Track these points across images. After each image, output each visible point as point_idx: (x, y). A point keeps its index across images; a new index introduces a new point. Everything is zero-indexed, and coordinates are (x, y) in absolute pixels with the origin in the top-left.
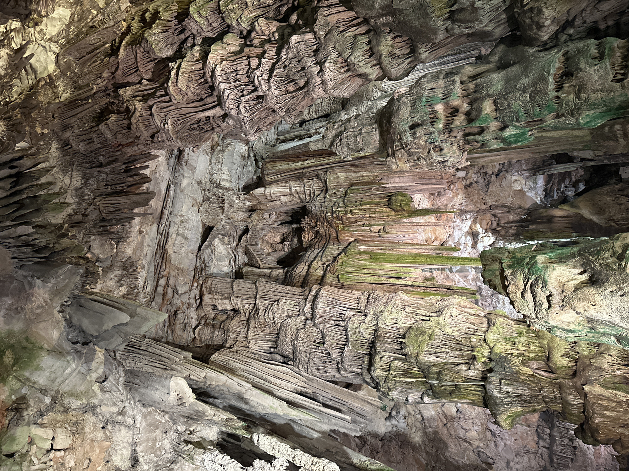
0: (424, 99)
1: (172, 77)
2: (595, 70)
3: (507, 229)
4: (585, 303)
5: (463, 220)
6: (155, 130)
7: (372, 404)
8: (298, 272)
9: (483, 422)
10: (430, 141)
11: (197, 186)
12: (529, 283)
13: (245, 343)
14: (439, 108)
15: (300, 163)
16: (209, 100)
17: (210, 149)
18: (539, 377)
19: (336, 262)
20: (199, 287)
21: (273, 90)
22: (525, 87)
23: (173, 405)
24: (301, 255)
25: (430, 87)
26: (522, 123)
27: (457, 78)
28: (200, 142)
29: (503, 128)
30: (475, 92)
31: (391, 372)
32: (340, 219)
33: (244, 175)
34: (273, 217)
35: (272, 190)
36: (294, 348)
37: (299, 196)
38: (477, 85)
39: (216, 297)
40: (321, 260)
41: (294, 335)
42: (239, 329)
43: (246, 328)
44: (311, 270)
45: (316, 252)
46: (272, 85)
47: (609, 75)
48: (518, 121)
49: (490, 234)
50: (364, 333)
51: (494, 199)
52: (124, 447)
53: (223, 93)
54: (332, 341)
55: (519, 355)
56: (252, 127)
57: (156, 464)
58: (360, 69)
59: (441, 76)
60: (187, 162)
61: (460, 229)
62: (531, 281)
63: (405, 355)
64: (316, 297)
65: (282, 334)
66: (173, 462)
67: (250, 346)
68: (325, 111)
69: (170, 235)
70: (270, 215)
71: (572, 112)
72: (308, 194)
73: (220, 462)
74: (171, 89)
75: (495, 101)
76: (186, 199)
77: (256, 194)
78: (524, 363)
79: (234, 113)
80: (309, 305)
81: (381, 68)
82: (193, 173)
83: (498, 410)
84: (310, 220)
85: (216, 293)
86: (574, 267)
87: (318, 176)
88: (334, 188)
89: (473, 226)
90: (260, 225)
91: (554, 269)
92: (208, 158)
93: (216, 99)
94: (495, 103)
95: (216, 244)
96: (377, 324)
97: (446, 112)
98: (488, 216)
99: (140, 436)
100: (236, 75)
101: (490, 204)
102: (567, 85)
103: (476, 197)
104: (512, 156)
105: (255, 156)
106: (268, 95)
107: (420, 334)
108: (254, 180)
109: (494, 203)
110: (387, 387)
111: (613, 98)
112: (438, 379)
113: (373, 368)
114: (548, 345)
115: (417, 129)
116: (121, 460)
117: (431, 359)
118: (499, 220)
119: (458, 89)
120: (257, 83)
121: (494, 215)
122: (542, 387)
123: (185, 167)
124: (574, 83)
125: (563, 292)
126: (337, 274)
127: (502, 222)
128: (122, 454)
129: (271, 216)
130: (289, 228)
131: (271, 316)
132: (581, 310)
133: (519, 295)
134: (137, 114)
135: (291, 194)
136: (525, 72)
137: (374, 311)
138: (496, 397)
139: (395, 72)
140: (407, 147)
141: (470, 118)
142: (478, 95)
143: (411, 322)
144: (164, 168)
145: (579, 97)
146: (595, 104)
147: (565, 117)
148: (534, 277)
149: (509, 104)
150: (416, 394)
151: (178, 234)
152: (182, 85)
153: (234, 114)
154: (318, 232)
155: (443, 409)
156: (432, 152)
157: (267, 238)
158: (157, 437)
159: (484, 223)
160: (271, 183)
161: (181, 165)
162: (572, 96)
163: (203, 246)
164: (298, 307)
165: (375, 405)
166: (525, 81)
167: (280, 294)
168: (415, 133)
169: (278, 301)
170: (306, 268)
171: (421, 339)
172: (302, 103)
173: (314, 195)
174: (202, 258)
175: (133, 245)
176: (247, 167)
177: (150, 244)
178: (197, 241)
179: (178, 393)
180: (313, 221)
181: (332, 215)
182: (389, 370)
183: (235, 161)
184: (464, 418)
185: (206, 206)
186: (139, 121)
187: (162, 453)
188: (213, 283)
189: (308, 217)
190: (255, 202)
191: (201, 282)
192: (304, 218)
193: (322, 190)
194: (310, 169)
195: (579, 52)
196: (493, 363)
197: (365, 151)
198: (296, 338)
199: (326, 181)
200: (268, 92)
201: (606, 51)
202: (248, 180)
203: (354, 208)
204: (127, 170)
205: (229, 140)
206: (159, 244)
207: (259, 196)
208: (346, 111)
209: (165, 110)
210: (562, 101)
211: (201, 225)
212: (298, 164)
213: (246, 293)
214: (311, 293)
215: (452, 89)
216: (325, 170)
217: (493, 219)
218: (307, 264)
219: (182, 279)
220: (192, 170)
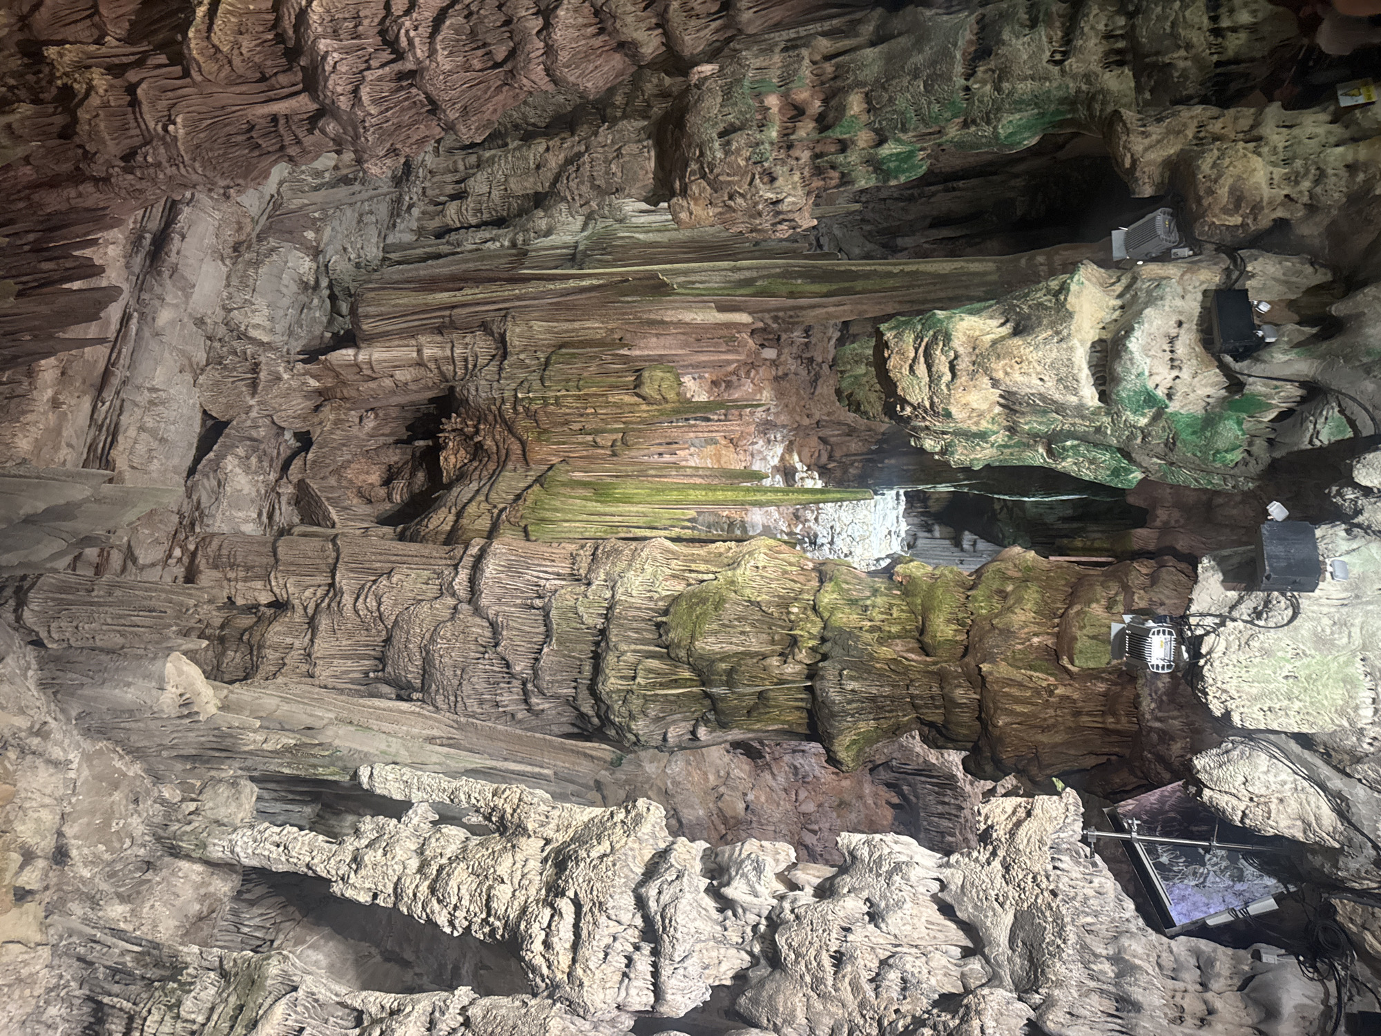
0: (746, 83)
1: (198, 19)
2: (1024, 44)
3: (844, 468)
4: (1007, 361)
5: (769, 441)
6: (137, 141)
7: (592, 757)
8: (431, 527)
9: (794, 828)
10: (756, 158)
11: (195, 329)
12: (923, 344)
13: (304, 668)
14: (773, 101)
15: (446, 294)
16: (283, 79)
17: (230, 250)
18: (907, 663)
19: (520, 502)
20: (186, 560)
21: (440, 58)
22: (917, 69)
23: (169, 718)
24: (437, 498)
25: (758, 65)
26: (911, 134)
27: (805, 52)
28: (245, 177)
29: (881, 142)
30: (835, 78)
31: (639, 680)
32: (532, 415)
33: (301, 327)
34: (370, 423)
35: (375, 354)
36: (427, 662)
37: (439, 368)
38: (838, 67)
39: (231, 575)
40: (487, 500)
41: (427, 636)
42: (289, 640)
43: (309, 636)
44: (464, 521)
45: (474, 486)
46: (438, 47)
47: (1044, 51)
48: (904, 130)
49: (816, 475)
50: (585, 616)
51: (825, 410)
52: (43, 806)
53: (324, 58)
54: (515, 638)
55: (872, 630)
56: (381, 141)
57: (108, 869)
58: (624, 30)
59: (777, 50)
60: (174, 270)
61: (764, 459)
62: (926, 340)
63: (667, 647)
64: (480, 558)
65: (399, 636)
66: (149, 865)
67: (317, 674)
68: (496, 211)
69: (122, 430)
70: (361, 418)
71: (987, 114)
72: (460, 364)
73: (276, 838)
74: (192, 46)
75: (866, 94)
76: (166, 355)
77: (334, 362)
78: (881, 641)
79: (344, 103)
80: (463, 575)
81: (665, 34)
82: (187, 296)
83: (835, 728)
84: (464, 422)
85: (232, 566)
86: (991, 318)
87: (485, 327)
88: (522, 352)
89: (787, 456)
90: (338, 436)
91: (962, 320)
92: (225, 270)
93: (300, 75)
94: (868, 98)
95: (230, 468)
96: (613, 596)
97: (784, 115)
98: (814, 441)
99: (74, 800)
100: (356, 26)
101: (817, 417)
102: (982, 69)
103: (794, 399)
104: (865, 307)
105: (330, 286)
106: (427, 69)
107: (697, 604)
108: (326, 341)
109: (825, 418)
110: (627, 714)
111: (1049, 91)
112: (730, 683)
113: (601, 678)
114: (922, 605)
115: (732, 136)
116: (37, 832)
117: (716, 648)
118: (832, 450)
119: (806, 70)
120: (404, 42)
121: (823, 440)
122: (912, 681)
123: (168, 281)
124: (992, 65)
125: (974, 349)
126: (522, 524)
127: (837, 454)
128: (38, 820)
129: (365, 421)
130: (404, 453)
131: (372, 603)
132: (999, 375)
133: (906, 371)
134: (95, 101)
135: (420, 364)
136: (919, 44)
137: (607, 574)
138: (833, 702)
139: (691, 43)
140: (711, 171)
141: (824, 123)
142: (839, 83)
143: (680, 587)
144: (119, 275)
145: (998, 89)
146: (1021, 102)
147: (977, 125)
148: (931, 333)
149: (891, 97)
150: (683, 724)
151: (142, 429)
152: (222, 35)
153: (343, 107)
154: (479, 446)
155: (720, 804)
156: (757, 181)
157: (349, 474)
158: (115, 807)
159: (806, 451)
160: (371, 339)
161: (160, 273)
162: (988, 87)
163: (204, 462)
164: (437, 582)
165: (599, 759)
166: (918, 59)
167: (394, 558)
168: (728, 143)
169: (390, 573)
170: (451, 518)
171: (698, 610)
172: (494, 100)
173: (475, 366)
174: (195, 498)
175: (35, 432)
176: (310, 309)
177: (74, 442)
178: (190, 449)
179: (181, 690)
180: (470, 423)
181: (514, 408)
182: (634, 678)
183: (284, 290)
184: (759, 822)
185: (212, 374)
186: (97, 115)
187: (125, 846)
188: (225, 546)
189: (458, 415)
190: (329, 382)
191: (192, 547)
192: (449, 418)
193: (494, 356)
194: (468, 310)
195: (1001, 15)
196: (829, 644)
197: (626, 192)
198: (432, 640)
199: (503, 337)
200: (427, 62)
201: (1041, 16)
202: (310, 340)
203: (563, 393)
204: (37, 249)
205: (273, 242)
206: (91, 448)
207: (341, 366)
208: (545, 211)
209: (170, 94)
210: (974, 94)
211: (199, 416)
212: (443, 297)
213: (308, 561)
214: (469, 552)
215: (796, 71)
216: (503, 313)
217: (822, 447)
218: (453, 510)
219: (146, 532)
220: (183, 289)
